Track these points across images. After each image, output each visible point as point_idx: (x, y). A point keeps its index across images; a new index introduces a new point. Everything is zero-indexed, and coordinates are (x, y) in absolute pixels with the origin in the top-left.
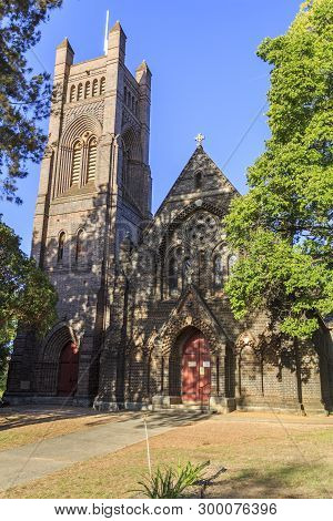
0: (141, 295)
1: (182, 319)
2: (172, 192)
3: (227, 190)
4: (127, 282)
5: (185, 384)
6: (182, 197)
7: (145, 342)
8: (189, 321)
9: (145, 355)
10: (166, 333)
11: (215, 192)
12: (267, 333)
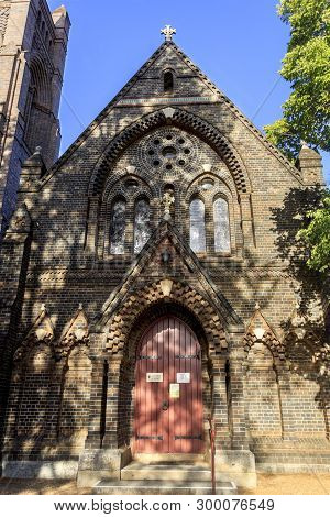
0: (57, 247)
1: (151, 283)
2: (124, 93)
3: (215, 98)
4: (32, 224)
5: (137, 415)
6: (141, 101)
7: (58, 330)
8: (166, 288)
9: (55, 357)
10: (116, 310)
11: (197, 100)
12: (297, 320)
